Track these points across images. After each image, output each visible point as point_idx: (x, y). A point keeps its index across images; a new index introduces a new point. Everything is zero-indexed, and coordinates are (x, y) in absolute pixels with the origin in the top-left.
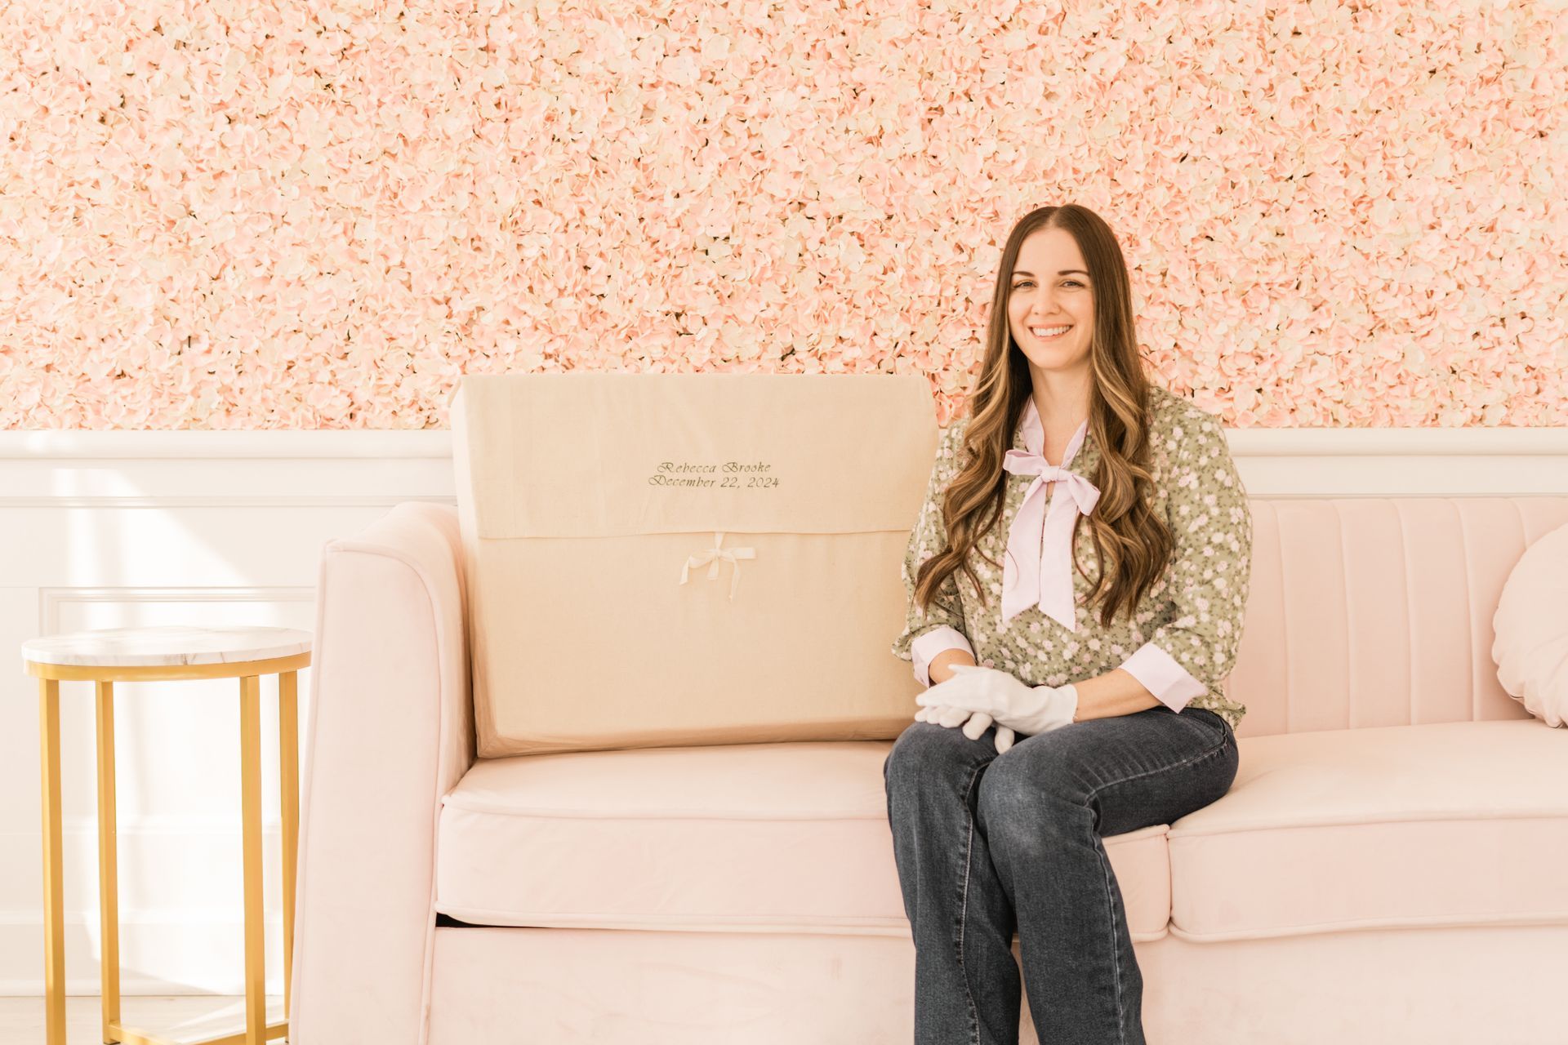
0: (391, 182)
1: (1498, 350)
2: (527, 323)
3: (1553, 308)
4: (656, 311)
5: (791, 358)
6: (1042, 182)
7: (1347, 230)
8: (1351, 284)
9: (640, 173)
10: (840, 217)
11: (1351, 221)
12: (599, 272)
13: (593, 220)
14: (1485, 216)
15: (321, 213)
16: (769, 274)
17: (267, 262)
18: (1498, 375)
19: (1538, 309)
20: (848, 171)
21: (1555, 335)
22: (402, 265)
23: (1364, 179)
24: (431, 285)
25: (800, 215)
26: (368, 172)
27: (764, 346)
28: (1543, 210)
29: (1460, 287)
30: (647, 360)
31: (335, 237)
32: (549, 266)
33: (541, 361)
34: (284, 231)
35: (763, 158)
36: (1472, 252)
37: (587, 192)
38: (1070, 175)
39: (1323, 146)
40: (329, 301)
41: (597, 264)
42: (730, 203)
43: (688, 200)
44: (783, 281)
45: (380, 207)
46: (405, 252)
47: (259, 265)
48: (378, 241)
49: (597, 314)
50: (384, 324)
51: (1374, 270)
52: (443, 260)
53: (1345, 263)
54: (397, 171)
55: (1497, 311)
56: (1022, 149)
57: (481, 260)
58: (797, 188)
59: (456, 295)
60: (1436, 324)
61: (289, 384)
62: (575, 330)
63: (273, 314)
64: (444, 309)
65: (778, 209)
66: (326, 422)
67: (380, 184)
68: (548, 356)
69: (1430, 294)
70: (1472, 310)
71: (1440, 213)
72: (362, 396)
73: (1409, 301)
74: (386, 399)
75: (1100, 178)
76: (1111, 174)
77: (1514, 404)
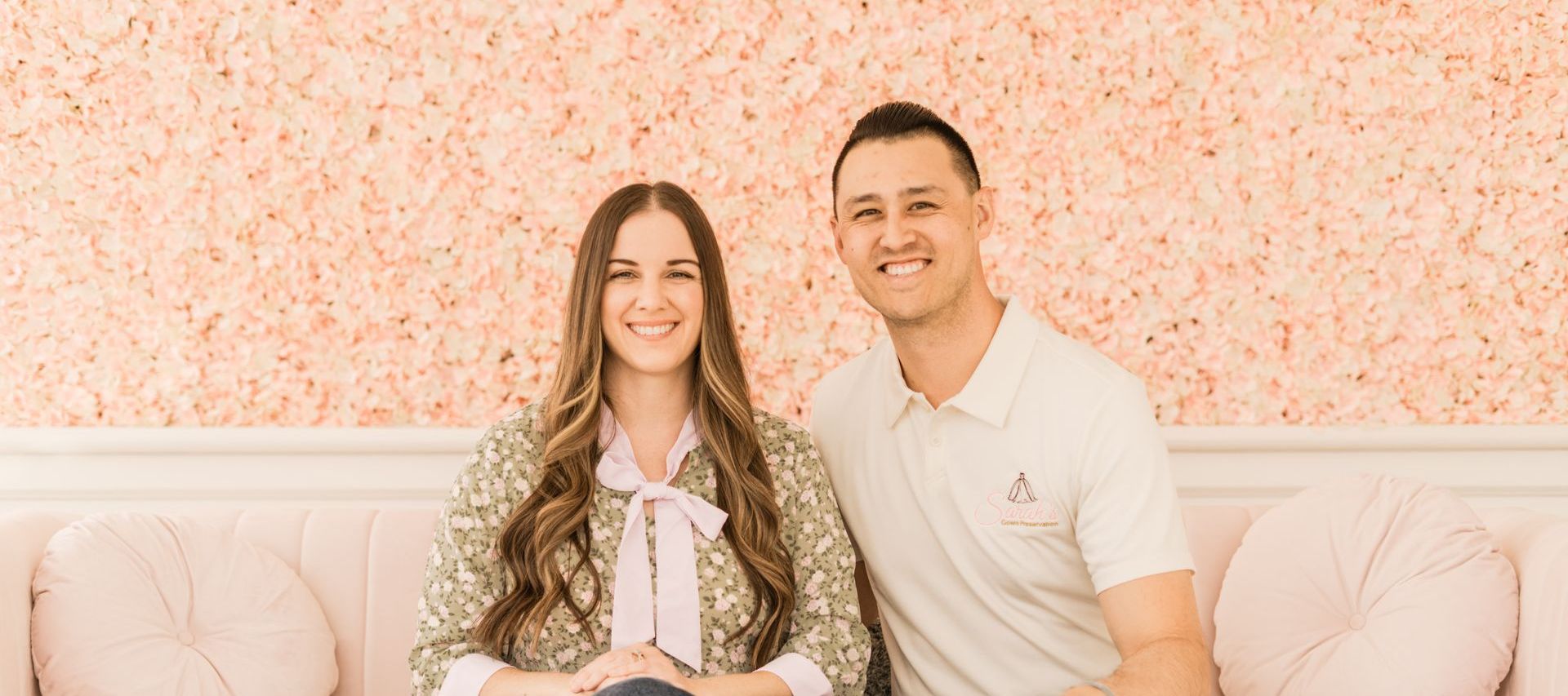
0: (135, 197)
1: (1171, 353)
2: (261, 328)
3: (1220, 313)
4: (382, 317)
5: (510, 362)
6: (742, 196)
7: (1028, 241)
8: (1031, 291)
9: (366, 188)
10: (554, 230)
11: (1032, 234)
12: (328, 281)
13: (324, 233)
14: (1158, 228)
15: (69, 226)
16: (487, 283)
17: (18, 271)
18: (1171, 377)
19: (1208, 315)
20: (561, 186)
21: (1224, 339)
22: (146, 274)
23: (1045, 195)
24: (172, 293)
25: (516, 227)
26: (112, 188)
27: (483, 350)
28: (1209, 222)
29: (1135, 294)
30: (374, 363)
31: (82, 248)
32: (283, 275)
33: (275, 364)
34: (37, 242)
35: (482, 175)
36: (1145, 263)
37: (317, 208)
38: (769, 190)
39: (1006, 163)
40: (76, 307)
41: (326, 273)
42: (450, 217)
43: (412, 214)
44: (501, 289)
45: (124, 220)
46: (149, 263)
47: (12, 273)
48: (122, 253)
49: (326, 321)
50: (129, 329)
51: (1053, 279)
52: (182, 269)
53: (1026, 273)
54: (139, 186)
55: (1168, 317)
56: (724, 167)
57: (218, 270)
58: (514, 203)
59: (195, 303)
60: (1111, 330)
61: (39, 384)
62: (307, 334)
63: (24, 319)
64: (184, 315)
65: (495, 222)
66: (74, 420)
67: (124, 198)
68: (282, 359)
69: (1106, 301)
70: (1145, 316)
71: (1116, 225)
72: (108, 396)
73: (1086, 308)
74: (130, 399)
75: (797, 193)
76: (807, 189)
77: (1187, 403)
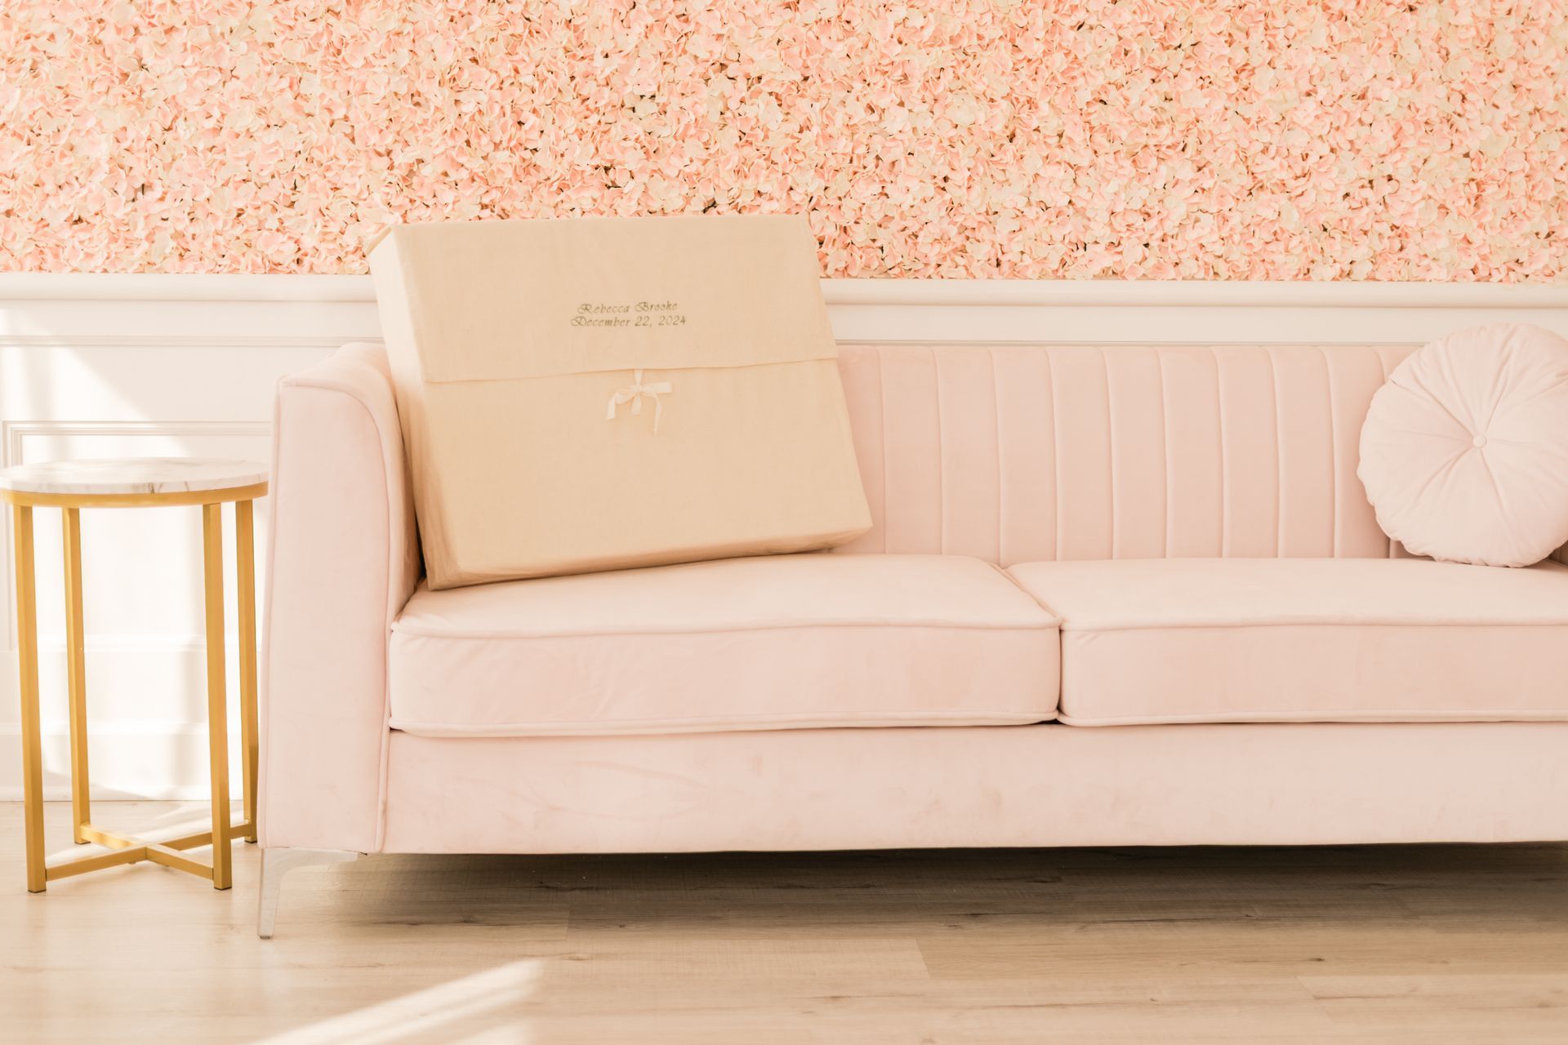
0: (335, 39)
1: (1366, 210)
2: (464, 175)
3: (1416, 171)
4: (586, 164)
5: (713, 210)
6: (948, 47)
7: (1230, 96)
8: (1232, 146)
9: (571, 33)
10: (760, 78)
11: (1234, 88)
12: (532, 127)
13: (527, 78)
14: (1357, 84)
15: (268, 68)
16: (692, 131)
17: (217, 114)
18: (1366, 233)
19: (1403, 172)
20: (767, 34)
21: (1418, 197)
22: (346, 118)
23: (1246, 49)
24: (374, 139)
25: (722, 76)
26: (313, 30)
27: (688, 199)
28: (1410, 78)
29: (1332, 150)
30: (578, 211)
31: (282, 91)
32: (485, 121)
33: (477, 210)
34: (233, 84)
35: (687, 21)
36: (1345, 118)
37: (521, 51)
38: (975, 41)
39: (1210, 16)
40: (277, 152)
41: (530, 120)
42: (656, 64)
43: (616, 61)
44: (705, 138)
45: (325, 62)
46: (349, 107)
47: (209, 116)
48: (322, 96)
49: (530, 168)
50: (329, 175)
51: (1254, 134)
52: (385, 115)
53: (1227, 127)
54: (340, 28)
55: (1366, 174)
56: (931, 16)
57: (420, 115)
58: (719, 50)
59: (397, 148)
60: (1310, 184)
61: (239, 230)
62: (510, 182)
63: (223, 164)
64: (385, 161)
65: (700, 70)
66: (274, 268)
67: (324, 41)
68: (484, 207)
69: (1305, 157)
70: (1342, 172)
71: (1316, 81)
72: (308, 243)
73: (1285, 164)
74: (331, 246)
75: (1002, 44)
76: (1012, 40)
77: (1379, 259)
